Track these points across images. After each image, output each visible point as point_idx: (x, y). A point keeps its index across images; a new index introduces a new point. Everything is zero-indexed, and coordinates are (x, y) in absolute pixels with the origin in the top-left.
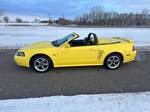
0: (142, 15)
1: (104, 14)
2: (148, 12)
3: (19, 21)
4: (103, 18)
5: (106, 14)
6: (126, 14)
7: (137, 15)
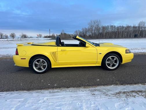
0: (139, 27)
1: (102, 27)
2: (144, 24)
3: (25, 37)
4: (101, 31)
5: (104, 28)
6: (123, 27)
7: (134, 27)
